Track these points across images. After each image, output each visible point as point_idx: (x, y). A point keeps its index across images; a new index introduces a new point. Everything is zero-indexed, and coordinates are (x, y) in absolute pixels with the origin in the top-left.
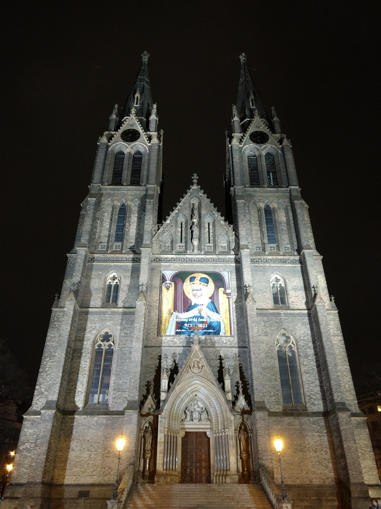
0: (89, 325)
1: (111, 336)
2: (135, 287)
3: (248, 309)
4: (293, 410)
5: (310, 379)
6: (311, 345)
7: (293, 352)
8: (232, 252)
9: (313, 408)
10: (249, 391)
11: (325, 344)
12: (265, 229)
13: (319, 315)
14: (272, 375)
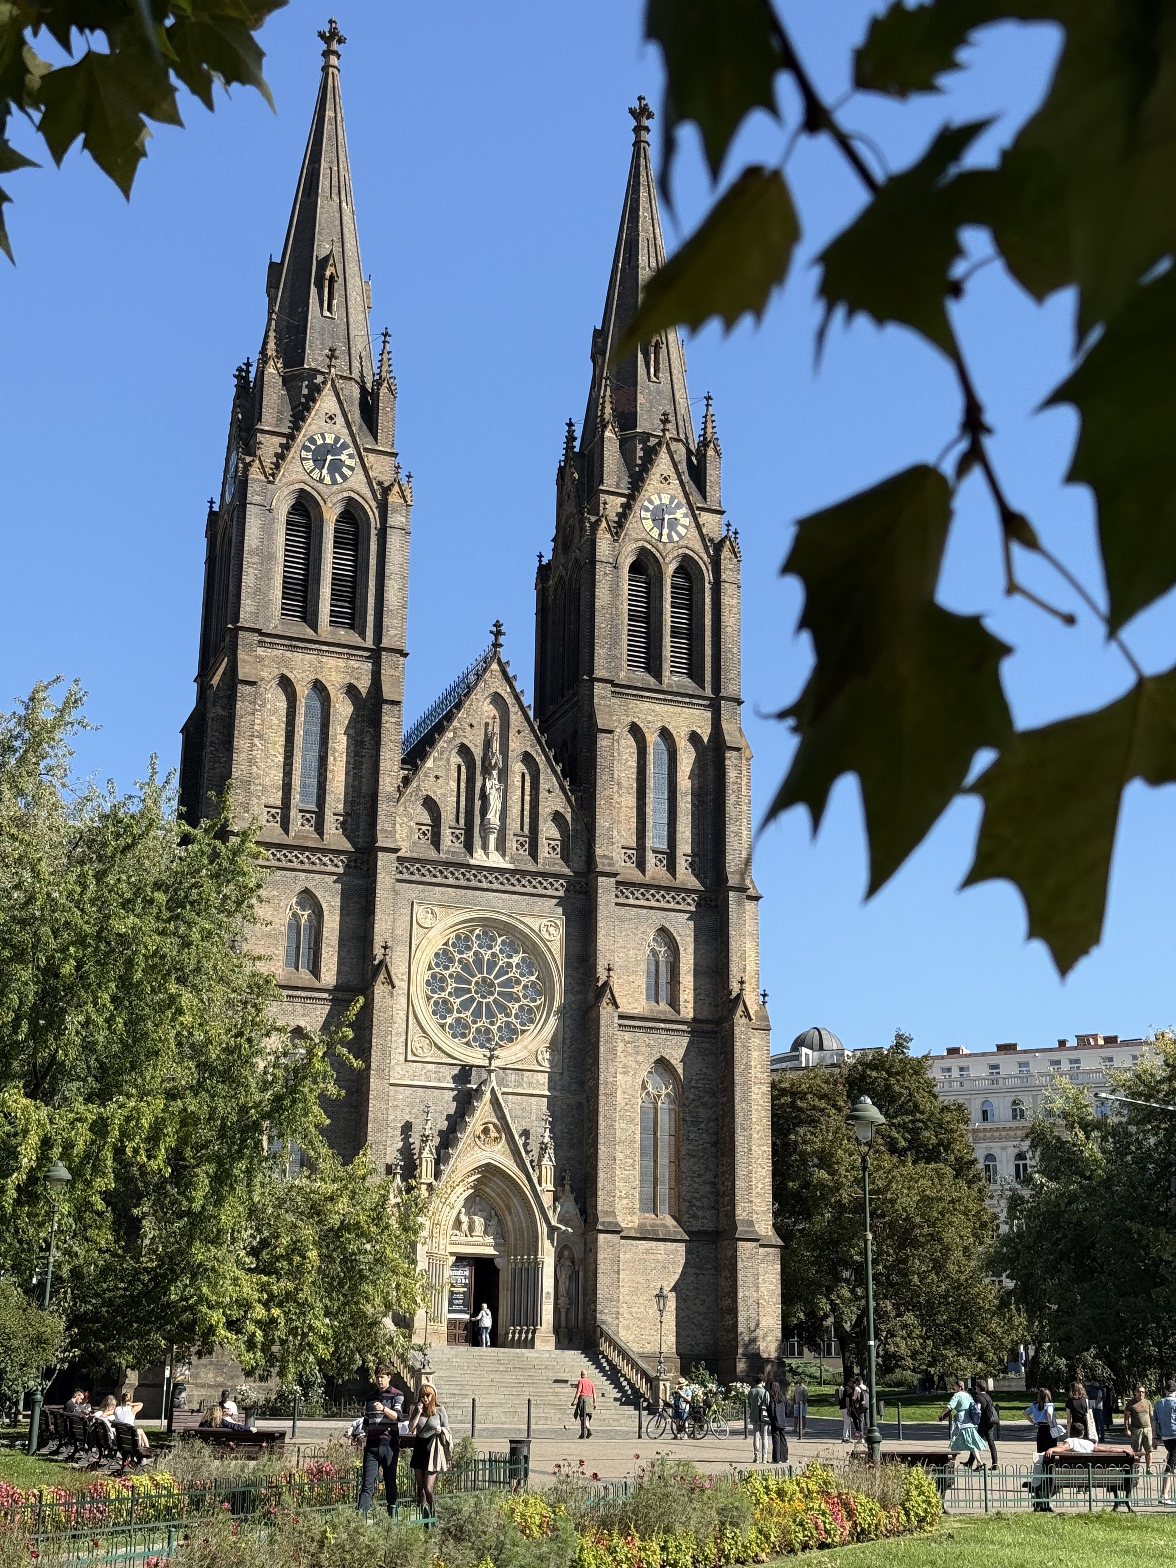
3: (603, 1022)
4: (657, 1225)
5: (695, 1168)
9: (694, 1223)
11: (738, 1107)
13: (738, 1045)
14: (627, 1157)
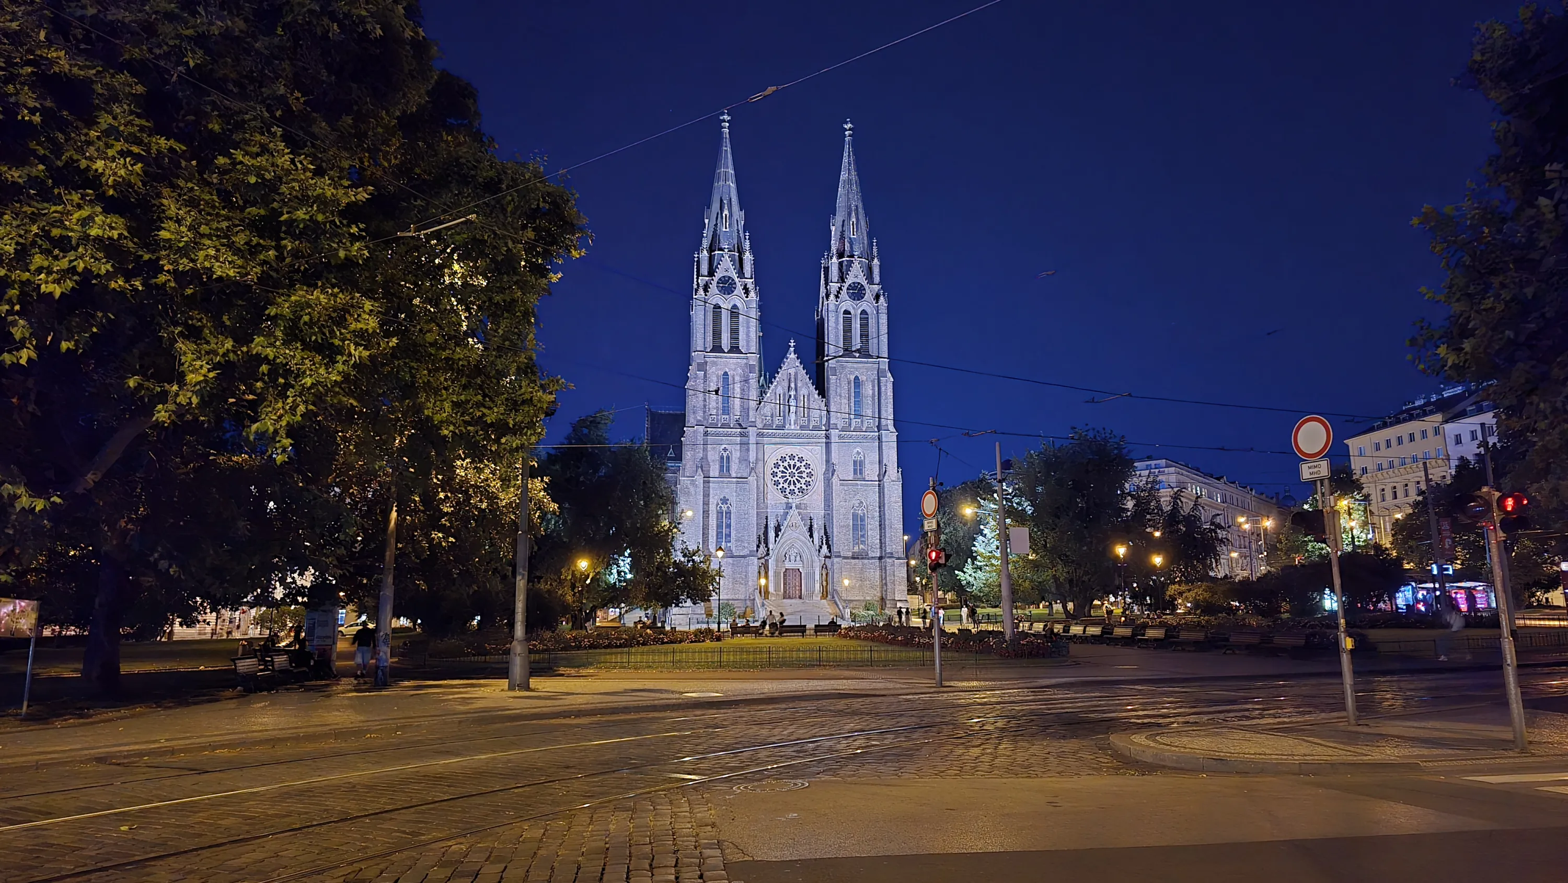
0: (711, 492)
1: (728, 500)
2: (744, 460)
4: (859, 555)
5: (873, 534)
6: (877, 509)
7: (864, 514)
8: (824, 428)
9: (872, 554)
10: (830, 542)
12: (852, 404)
14: (847, 531)
